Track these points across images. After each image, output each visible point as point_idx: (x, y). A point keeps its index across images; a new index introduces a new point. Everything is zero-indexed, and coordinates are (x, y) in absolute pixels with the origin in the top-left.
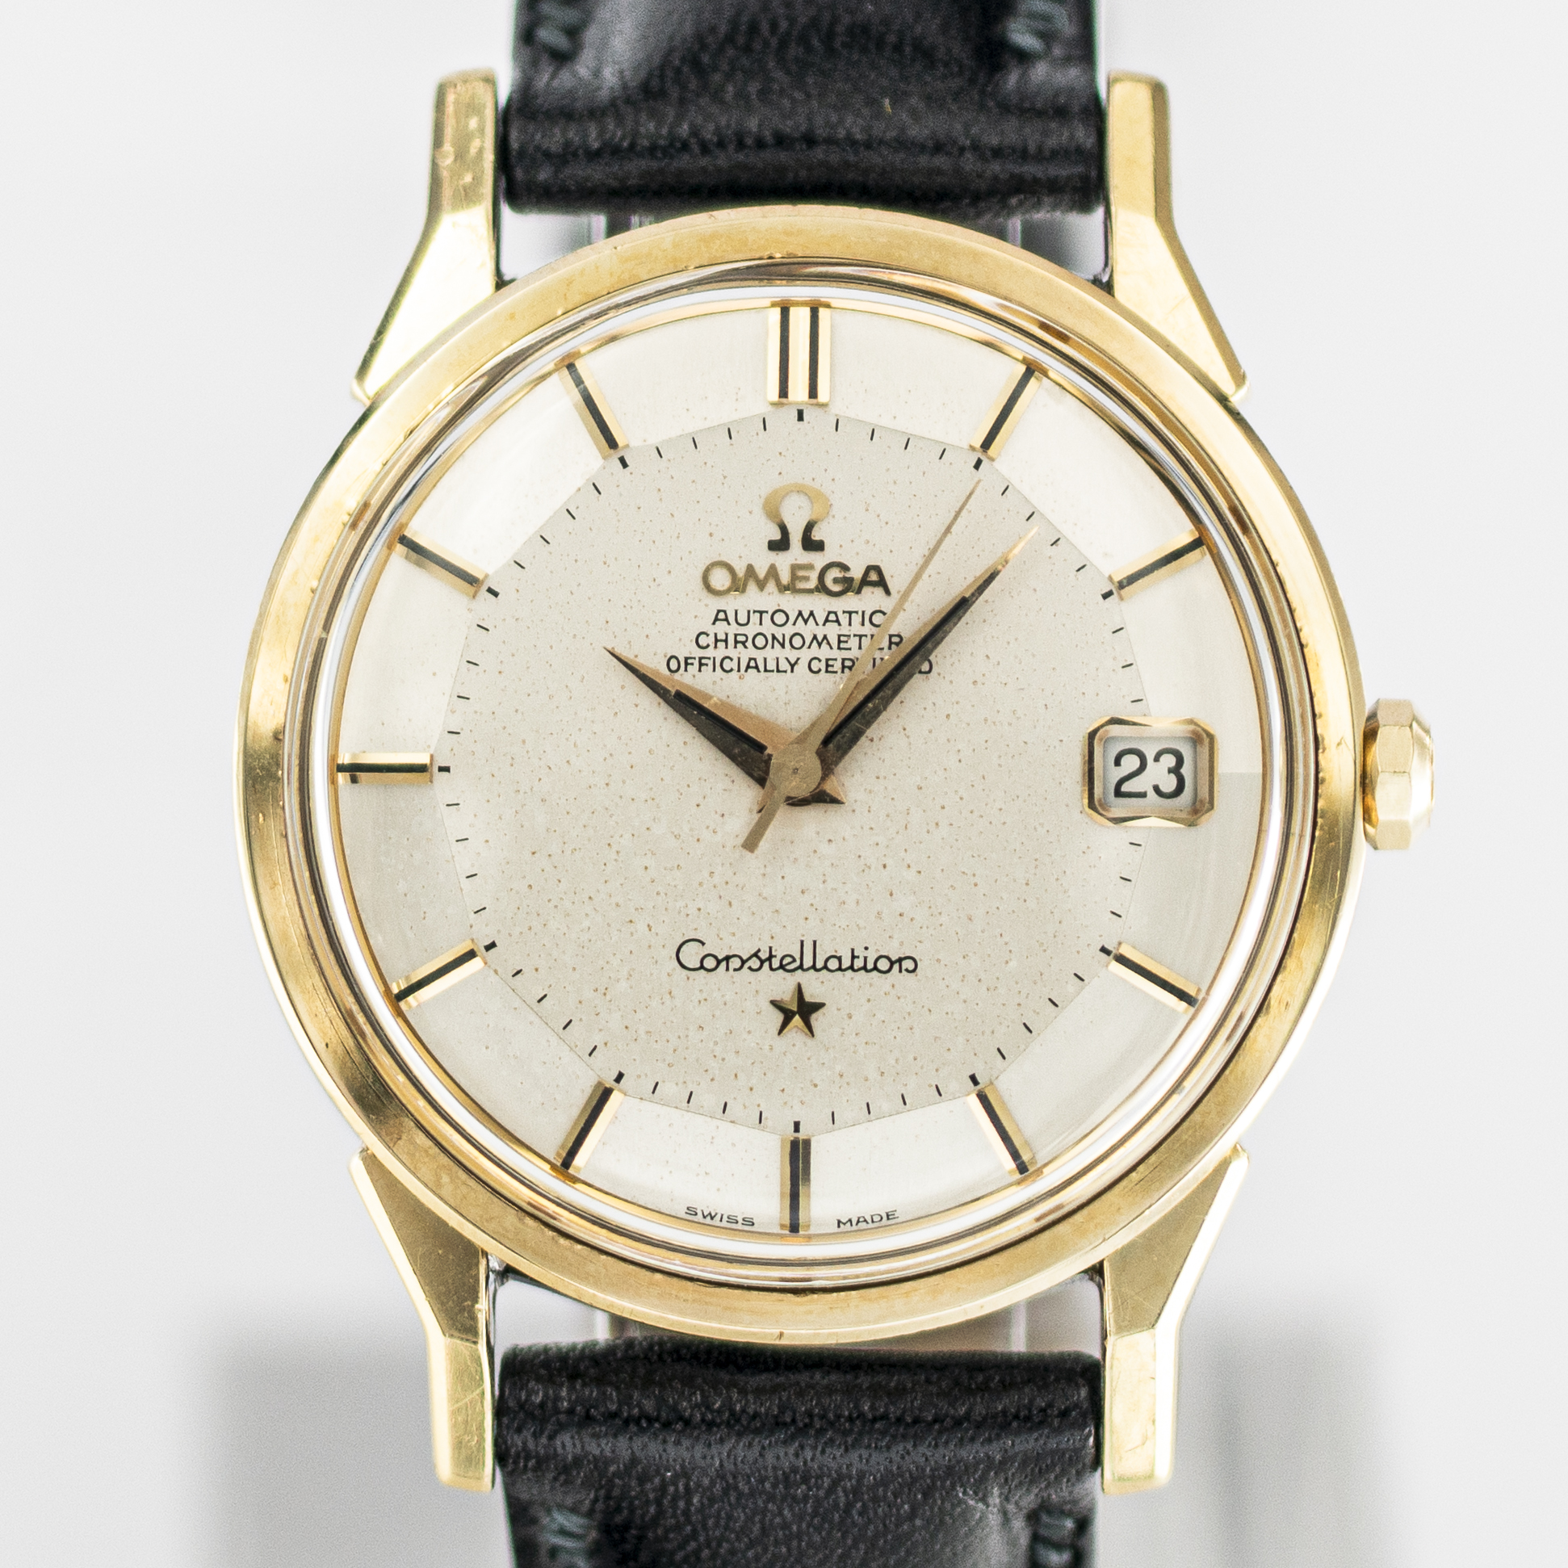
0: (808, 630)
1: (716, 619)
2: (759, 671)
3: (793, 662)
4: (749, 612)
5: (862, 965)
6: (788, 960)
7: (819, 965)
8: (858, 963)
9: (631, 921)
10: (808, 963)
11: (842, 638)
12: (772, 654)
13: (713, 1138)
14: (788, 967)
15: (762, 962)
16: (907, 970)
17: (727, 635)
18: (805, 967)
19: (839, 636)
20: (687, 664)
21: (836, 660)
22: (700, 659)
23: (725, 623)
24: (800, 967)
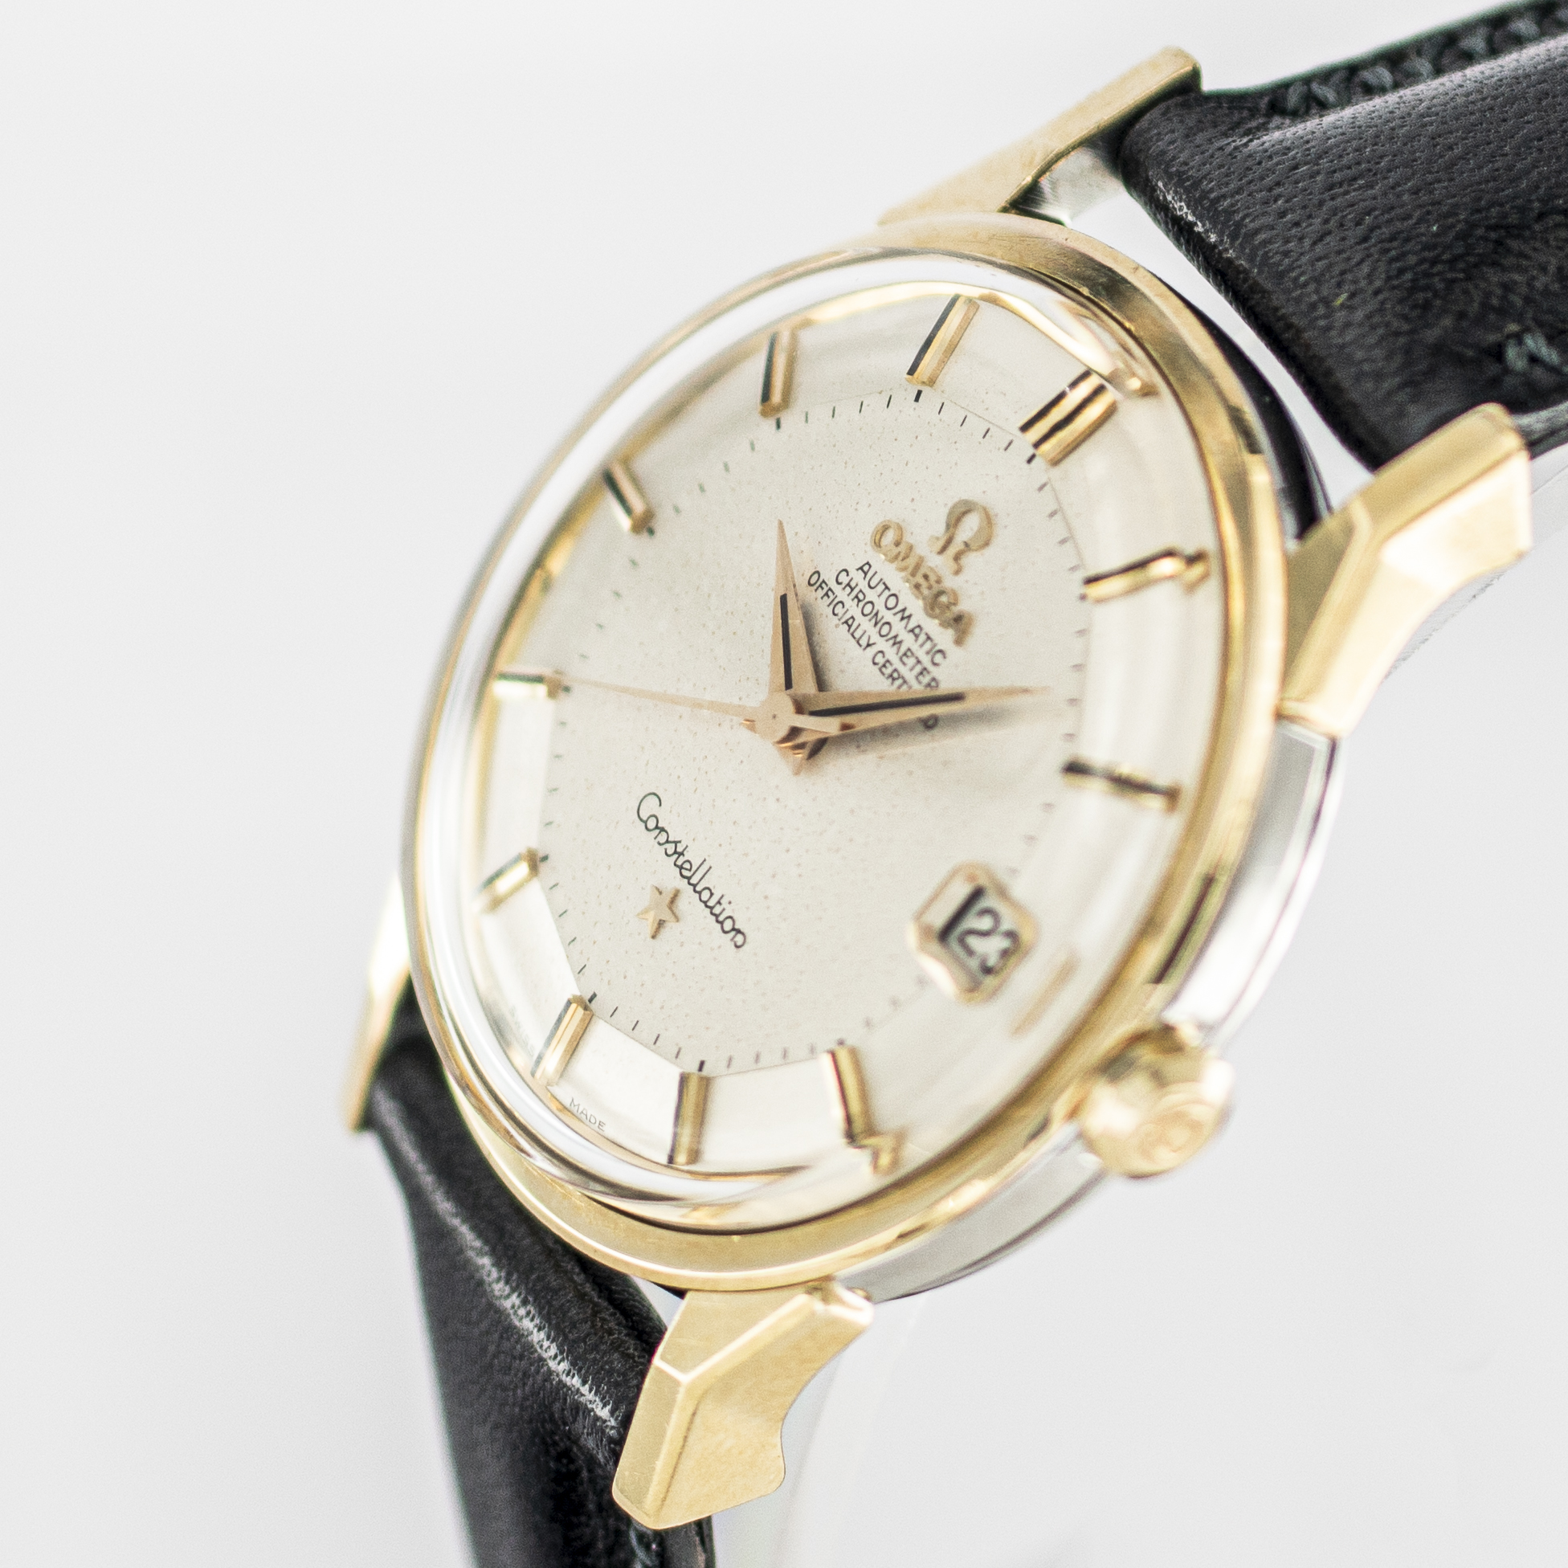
0: (898, 627)
1: (861, 568)
2: (849, 631)
3: (871, 642)
4: (881, 580)
5: (718, 913)
8: (717, 910)
10: (693, 881)
11: (909, 654)
12: (866, 624)
14: (683, 871)
15: (675, 852)
16: (735, 942)
17: (857, 585)
18: (691, 881)
19: (909, 650)
20: (820, 586)
21: (891, 664)
22: (830, 589)
23: (863, 575)
24: (689, 878)
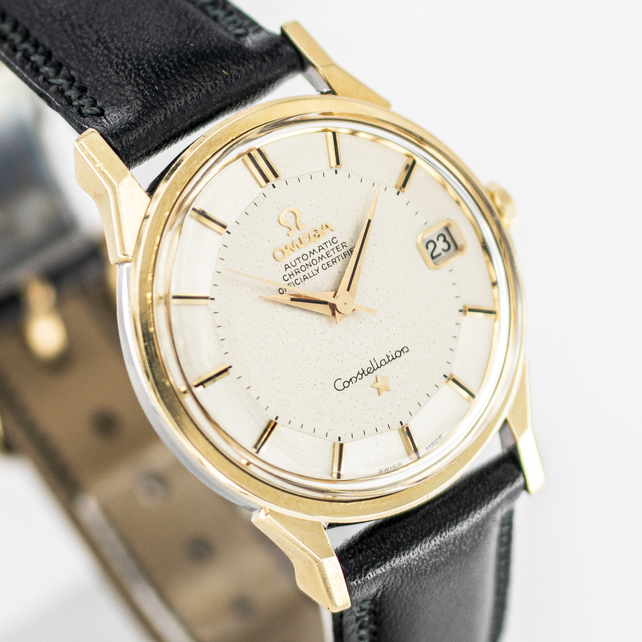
0: (316, 256)
1: (286, 269)
2: (308, 278)
3: (317, 270)
4: (294, 261)
5: (392, 358)
6: (369, 369)
7: (379, 366)
9: (315, 385)
10: (376, 367)
11: (328, 253)
13: (377, 442)
14: (370, 372)
15: (362, 375)
16: (406, 352)
17: (292, 272)
18: (375, 369)
21: (329, 262)
22: (288, 284)
23: (289, 268)
24: (374, 369)
